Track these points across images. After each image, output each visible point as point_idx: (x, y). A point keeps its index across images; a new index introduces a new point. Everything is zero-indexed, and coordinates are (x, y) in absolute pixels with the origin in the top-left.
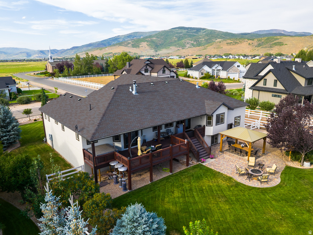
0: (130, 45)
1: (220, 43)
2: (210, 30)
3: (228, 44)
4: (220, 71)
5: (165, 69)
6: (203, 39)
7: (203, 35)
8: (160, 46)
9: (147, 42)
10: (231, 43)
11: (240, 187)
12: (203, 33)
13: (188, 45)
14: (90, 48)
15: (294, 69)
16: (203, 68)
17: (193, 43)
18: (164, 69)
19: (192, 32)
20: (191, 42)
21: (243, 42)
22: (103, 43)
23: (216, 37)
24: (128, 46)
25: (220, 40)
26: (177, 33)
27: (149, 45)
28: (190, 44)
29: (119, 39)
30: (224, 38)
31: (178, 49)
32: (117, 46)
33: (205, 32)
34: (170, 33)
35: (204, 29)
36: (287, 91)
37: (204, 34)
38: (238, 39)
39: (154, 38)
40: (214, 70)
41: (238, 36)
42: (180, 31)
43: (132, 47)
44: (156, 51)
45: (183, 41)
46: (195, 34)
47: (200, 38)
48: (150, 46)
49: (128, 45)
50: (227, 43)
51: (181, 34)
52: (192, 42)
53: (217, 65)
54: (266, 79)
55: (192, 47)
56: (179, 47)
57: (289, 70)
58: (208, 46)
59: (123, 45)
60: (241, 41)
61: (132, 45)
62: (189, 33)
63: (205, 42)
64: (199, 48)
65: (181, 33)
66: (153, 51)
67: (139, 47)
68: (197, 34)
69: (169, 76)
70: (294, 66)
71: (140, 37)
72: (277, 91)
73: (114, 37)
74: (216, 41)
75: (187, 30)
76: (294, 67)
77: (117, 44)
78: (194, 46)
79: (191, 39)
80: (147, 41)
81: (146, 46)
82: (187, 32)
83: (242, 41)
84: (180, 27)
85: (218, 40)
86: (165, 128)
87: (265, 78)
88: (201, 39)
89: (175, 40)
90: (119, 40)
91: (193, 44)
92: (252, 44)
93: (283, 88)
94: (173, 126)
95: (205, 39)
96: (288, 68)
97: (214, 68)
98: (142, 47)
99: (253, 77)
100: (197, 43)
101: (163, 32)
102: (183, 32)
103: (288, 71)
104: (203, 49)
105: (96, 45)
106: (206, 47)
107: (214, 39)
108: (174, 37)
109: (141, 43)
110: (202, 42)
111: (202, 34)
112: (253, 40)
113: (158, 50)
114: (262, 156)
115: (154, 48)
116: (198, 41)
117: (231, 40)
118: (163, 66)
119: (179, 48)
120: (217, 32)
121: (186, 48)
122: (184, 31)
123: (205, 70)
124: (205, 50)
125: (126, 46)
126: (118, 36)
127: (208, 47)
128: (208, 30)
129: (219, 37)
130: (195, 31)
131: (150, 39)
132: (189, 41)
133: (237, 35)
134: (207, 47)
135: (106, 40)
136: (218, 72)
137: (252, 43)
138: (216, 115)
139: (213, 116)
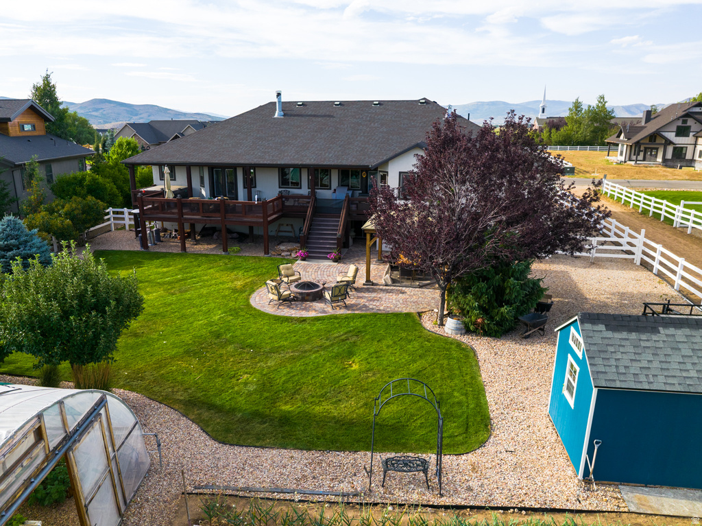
94: (330, 189)
138: (400, 173)
139: (387, 172)
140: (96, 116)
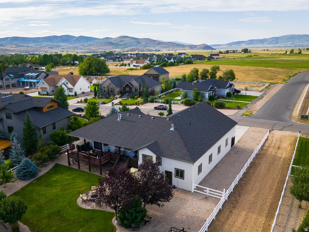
138: (142, 154)
140: (121, 45)
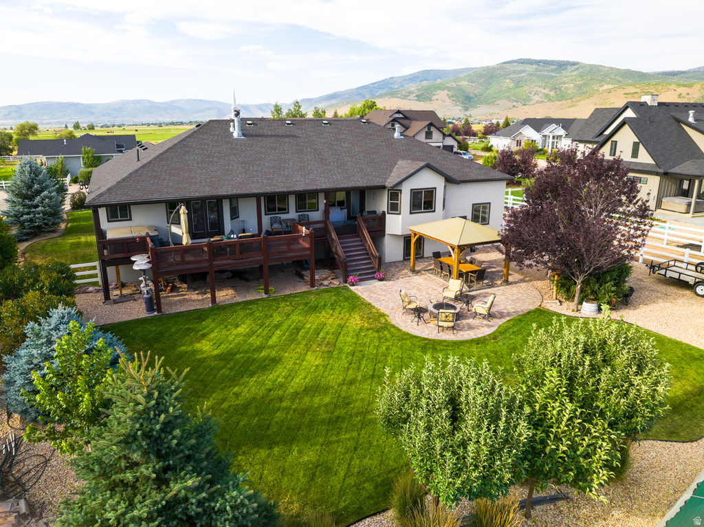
0: (412, 97)
1: (609, 92)
2: (590, 65)
3: (629, 96)
4: (561, 140)
5: (433, 129)
6: (572, 85)
7: (572, 76)
8: (476, 99)
9: (449, 91)
10: (636, 93)
11: (386, 333)
12: (572, 71)
13: (536, 98)
14: (334, 102)
15: (691, 120)
16: (520, 131)
17: (548, 92)
18: (429, 129)
19: (546, 71)
20: (543, 91)
21: (664, 90)
22: (360, 91)
23: (602, 81)
24: (409, 98)
25: (610, 86)
26: (514, 72)
27: (452, 96)
28: (540, 94)
29: (392, 84)
30: (620, 82)
31: (514, 106)
32: (387, 98)
33: (577, 69)
34: (498, 72)
35: (574, 64)
36: (660, 168)
37: (575, 73)
38: (653, 85)
39: (465, 83)
40: (547, 138)
41: (654, 79)
42: (521, 67)
43: (416, 100)
44: (467, 109)
45: (526, 88)
46: (554, 74)
47: (565, 83)
48: (454, 99)
49: (408, 96)
50: (625, 94)
51: (522, 75)
52: (546, 91)
53: (554, 126)
54: (616, 142)
55: (546, 100)
56: (516, 101)
57: (678, 121)
58: (581, 100)
59: (399, 95)
60: (660, 88)
61: (417, 96)
62: (540, 71)
63: (575, 91)
64: (559, 103)
65: (523, 72)
66: (460, 108)
67: (431, 100)
68: (558, 75)
69: (441, 144)
70: (691, 112)
71: (435, 80)
72: (636, 168)
73: (383, 81)
74: (601, 89)
75: (537, 66)
76: (691, 115)
77: (386, 95)
78: (550, 100)
79: (544, 84)
80: (449, 89)
81: (446, 98)
82: (536, 70)
83: (662, 89)
84: (521, 59)
85: (606, 87)
86: (297, 212)
87: (614, 139)
88: (567, 85)
89: (508, 87)
90: (392, 86)
91: (546, 95)
92: (688, 96)
93: (652, 162)
94: (318, 210)
95: (576, 86)
96: (678, 117)
97: (546, 132)
98: (437, 100)
99: (591, 140)
100: (556, 92)
101: (485, 70)
102: (527, 69)
103: (676, 124)
104: (569, 107)
105: (347, 96)
106: (577, 101)
107: (596, 84)
108: (507, 81)
109: (436, 93)
110: (569, 91)
111: (569, 74)
112: (690, 86)
113: (471, 107)
114: (501, 285)
115: (462, 103)
116: (560, 89)
117: (636, 88)
118: (427, 123)
119: (515, 104)
120: (604, 69)
121: (532, 103)
122: (530, 68)
123: (524, 136)
124: (573, 109)
125: (405, 97)
126: (391, 78)
127: (581, 103)
128: (584, 66)
129: (608, 80)
130: (555, 67)
131: (454, 85)
132: (539, 89)
133: (652, 76)
134: (579, 101)
135: (366, 86)
136: (555, 140)
137: (688, 94)
138: (411, 190)
139: (401, 191)
